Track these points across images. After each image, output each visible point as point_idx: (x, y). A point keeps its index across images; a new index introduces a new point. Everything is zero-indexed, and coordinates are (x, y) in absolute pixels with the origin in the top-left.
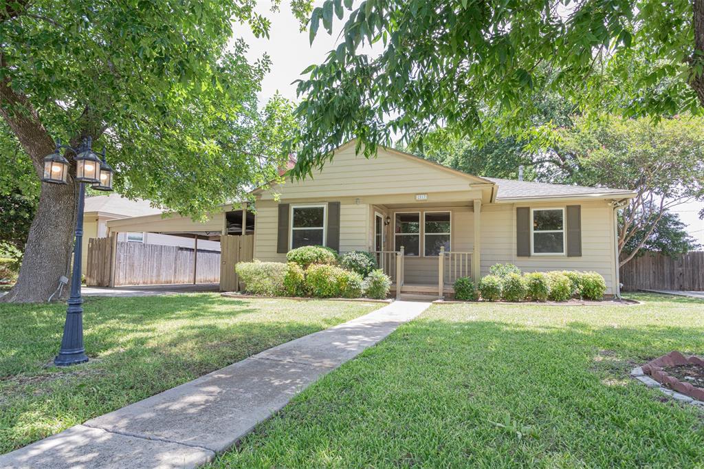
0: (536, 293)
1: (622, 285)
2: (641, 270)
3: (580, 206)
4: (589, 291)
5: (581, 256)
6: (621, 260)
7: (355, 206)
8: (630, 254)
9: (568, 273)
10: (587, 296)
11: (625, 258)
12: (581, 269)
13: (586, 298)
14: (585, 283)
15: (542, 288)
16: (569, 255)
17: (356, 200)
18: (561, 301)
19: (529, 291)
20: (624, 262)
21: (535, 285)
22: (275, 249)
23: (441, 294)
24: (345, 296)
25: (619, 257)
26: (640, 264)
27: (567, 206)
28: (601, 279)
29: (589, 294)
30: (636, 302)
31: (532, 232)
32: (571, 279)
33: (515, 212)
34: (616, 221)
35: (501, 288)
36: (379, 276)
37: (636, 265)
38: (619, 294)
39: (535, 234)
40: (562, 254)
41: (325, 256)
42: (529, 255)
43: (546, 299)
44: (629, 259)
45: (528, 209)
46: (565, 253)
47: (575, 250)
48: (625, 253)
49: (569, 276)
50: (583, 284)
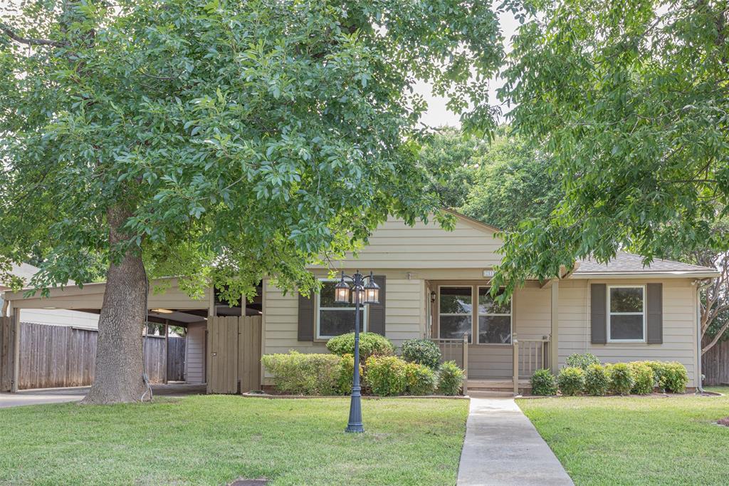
0: (619, 385)
1: (704, 376)
2: (725, 358)
3: (661, 284)
4: (671, 383)
5: (661, 342)
6: (703, 348)
7: (406, 281)
8: (713, 337)
9: (651, 363)
10: (669, 389)
11: (708, 344)
12: (663, 358)
13: (668, 391)
14: (668, 374)
15: (626, 380)
16: (649, 342)
17: (407, 273)
18: (644, 394)
19: (612, 384)
20: (706, 349)
21: (618, 377)
22: (295, 335)
23: (516, 389)
24: (415, 394)
25: (702, 342)
26: (724, 349)
27: (648, 284)
28: (684, 370)
29: (670, 385)
30: (718, 395)
31: (609, 314)
32: (654, 370)
33: (589, 289)
34: (699, 302)
35: (584, 381)
36: (451, 369)
37: (720, 354)
38: (700, 386)
39: (611, 316)
40: (641, 340)
41: (381, 346)
42: (605, 343)
43: (628, 392)
44: (711, 345)
45: (604, 286)
46: (644, 340)
47: (656, 337)
48: (707, 338)
49: (652, 366)
50: (665, 375)
